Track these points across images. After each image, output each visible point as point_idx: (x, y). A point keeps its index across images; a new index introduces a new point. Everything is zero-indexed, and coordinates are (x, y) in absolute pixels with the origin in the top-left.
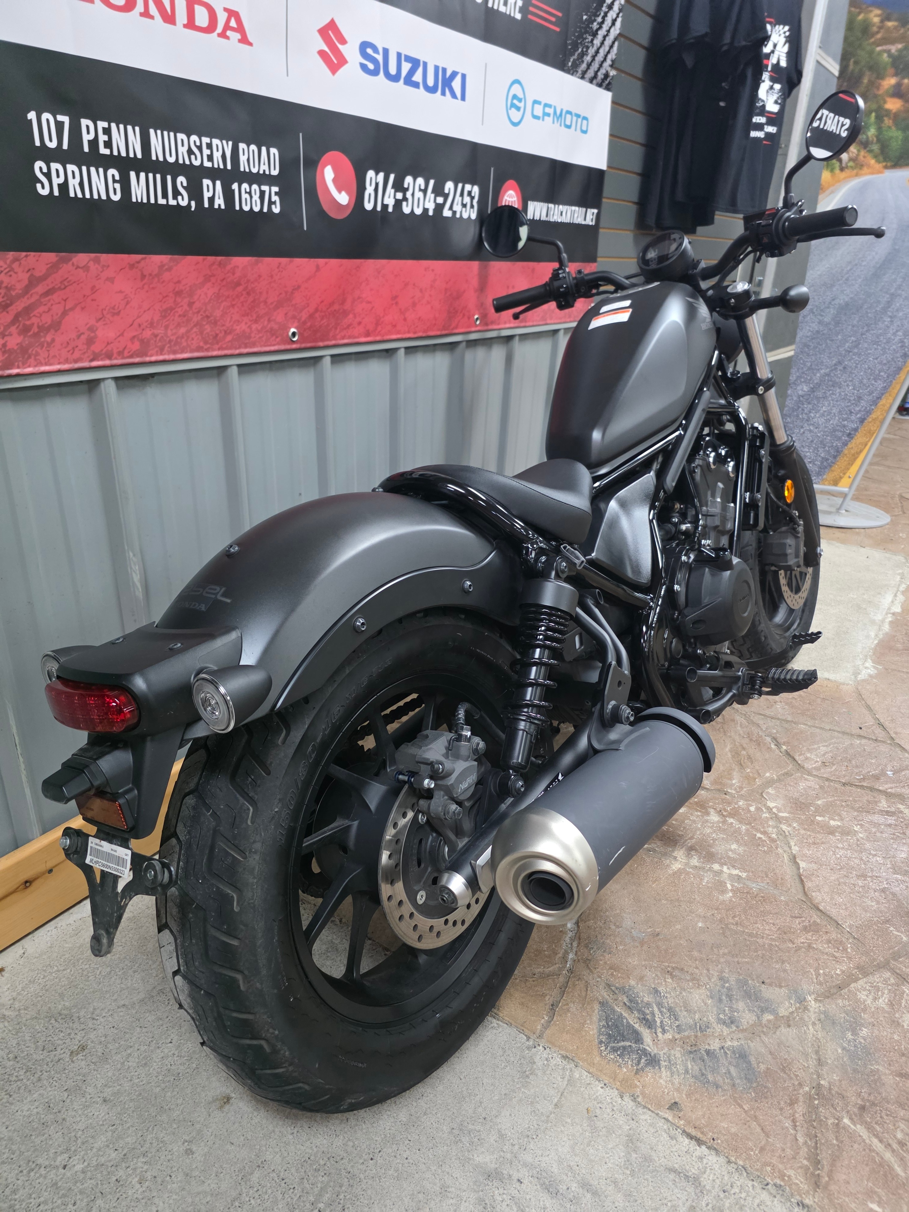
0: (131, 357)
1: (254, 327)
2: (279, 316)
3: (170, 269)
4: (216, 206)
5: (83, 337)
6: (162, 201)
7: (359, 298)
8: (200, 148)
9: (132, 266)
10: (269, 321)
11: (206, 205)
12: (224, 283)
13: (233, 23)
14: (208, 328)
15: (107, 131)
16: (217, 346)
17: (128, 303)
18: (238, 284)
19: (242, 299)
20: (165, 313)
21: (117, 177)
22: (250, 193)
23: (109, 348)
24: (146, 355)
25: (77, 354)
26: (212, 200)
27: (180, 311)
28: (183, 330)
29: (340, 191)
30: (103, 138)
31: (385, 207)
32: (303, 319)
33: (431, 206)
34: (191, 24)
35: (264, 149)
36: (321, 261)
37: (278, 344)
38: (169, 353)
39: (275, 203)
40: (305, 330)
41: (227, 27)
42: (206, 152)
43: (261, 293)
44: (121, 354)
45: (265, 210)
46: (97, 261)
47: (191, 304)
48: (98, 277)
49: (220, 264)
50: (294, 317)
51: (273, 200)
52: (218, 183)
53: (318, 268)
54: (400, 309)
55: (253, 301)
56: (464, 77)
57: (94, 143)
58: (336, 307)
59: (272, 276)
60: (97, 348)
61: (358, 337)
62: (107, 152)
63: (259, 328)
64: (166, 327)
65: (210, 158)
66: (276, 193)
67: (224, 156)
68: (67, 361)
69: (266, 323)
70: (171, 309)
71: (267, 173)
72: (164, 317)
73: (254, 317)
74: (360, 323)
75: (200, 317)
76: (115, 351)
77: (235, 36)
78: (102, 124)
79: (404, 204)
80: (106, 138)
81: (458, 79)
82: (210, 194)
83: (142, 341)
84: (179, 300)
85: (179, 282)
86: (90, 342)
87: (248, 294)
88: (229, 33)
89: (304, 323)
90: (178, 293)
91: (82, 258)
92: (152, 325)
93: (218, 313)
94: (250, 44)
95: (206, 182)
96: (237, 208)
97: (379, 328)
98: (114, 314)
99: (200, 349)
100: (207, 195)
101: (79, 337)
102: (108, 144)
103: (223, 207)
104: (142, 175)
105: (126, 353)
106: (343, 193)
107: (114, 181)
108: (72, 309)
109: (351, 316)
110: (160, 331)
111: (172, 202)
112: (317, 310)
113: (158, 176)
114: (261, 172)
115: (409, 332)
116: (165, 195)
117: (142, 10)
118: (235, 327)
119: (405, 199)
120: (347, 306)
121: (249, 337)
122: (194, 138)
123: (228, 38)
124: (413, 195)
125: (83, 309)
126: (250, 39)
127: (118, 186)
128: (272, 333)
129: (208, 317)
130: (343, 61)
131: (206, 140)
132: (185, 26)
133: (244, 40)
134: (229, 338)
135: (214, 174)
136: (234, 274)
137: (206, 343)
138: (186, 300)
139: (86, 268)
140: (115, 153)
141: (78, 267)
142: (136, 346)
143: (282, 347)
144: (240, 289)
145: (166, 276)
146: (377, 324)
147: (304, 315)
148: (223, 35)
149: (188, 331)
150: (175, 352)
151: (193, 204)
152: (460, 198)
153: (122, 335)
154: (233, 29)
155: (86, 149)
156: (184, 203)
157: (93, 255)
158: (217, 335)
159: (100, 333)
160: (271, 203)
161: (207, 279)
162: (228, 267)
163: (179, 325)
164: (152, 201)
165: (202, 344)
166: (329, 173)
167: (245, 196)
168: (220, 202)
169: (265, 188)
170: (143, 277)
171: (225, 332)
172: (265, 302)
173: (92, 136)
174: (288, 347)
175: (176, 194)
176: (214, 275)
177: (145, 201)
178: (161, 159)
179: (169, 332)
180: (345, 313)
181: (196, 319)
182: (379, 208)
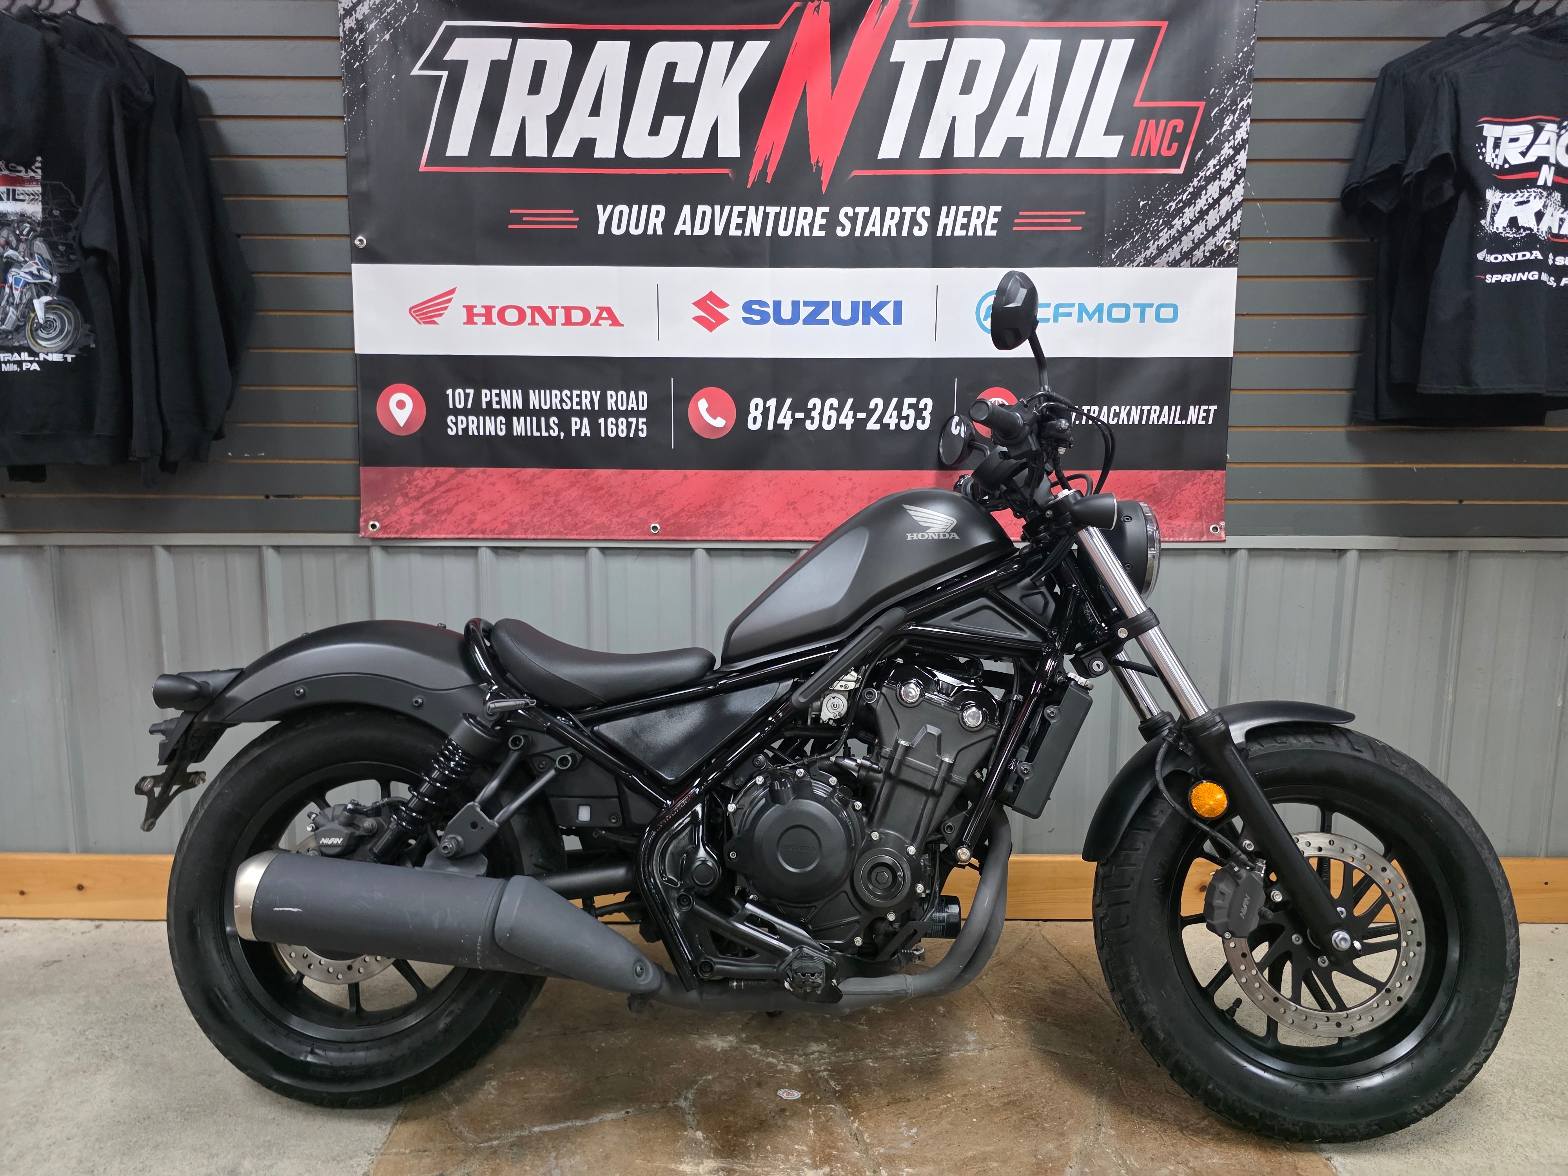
0: (500, 534)
1: (615, 520)
2: (642, 513)
3: (540, 478)
4: (583, 435)
5: (466, 519)
6: (536, 434)
7: (741, 502)
8: (571, 399)
9: (510, 476)
10: (631, 516)
11: (574, 434)
12: (588, 487)
13: (605, 315)
14: (569, 519)
15: (498, 395)
16: (575, 532)
17: (504, 499)
18: (601, 488)
19: (604, 499)
20: (533, 507)
21: (504, 421)
22: (617, 425)
23: (484, 527)
24: (513, 534)
25: (460, 529)
26: (578, 432)
27: (547, 506)
28: (547, 519)
29: (715, 418)
30: (495, 399)
31: (779, 427)
32: (666, 517)
33: (848, 421)
34: (568, 321)
35: (632, 394)
36: (690, 473)
37: (638, 534)
38: (532, 534)
39: (642, 430)
40: (668, 526)
41: (599, 317)
42: (576, 400)
43: (624, 496)
44: (492, 531)
45: (632, 435)
46: (484, 472)
47: (556, 502)
48: (483, 482)
49: (584, 474)
50: (656, 515)
51: (640, 427)
52: (585, 420)
53: (685, 477)
54: (800, 514)
55: (617, 501)
56: (898, 305)
57: (489, 403)
58: (710, 509)
59: (635, 483)
60: (474, 526)
61: (737, 535)
62: (498, 407)
63: (620, 521)
64: (533, 516)
65: (579, 404)
66: (643, 423)
67: (592, 402)
68: (452, 533)
69: (627, 518)
70: (539, 504)
71: (636, 409)
72: (533, 509)
73: (616, 513)
74: (740, 524)
75: (563, 511)
76: (488, 529)
77: (605, 324)
78: (495, 391)
79: (808, 423)
80: (497, 399)
81: (890, 308)
82: (578, 427)
83: (510, 524)
84: (546, 498)
85: (548, 486)
86: (471, 522)
87: (611, 496)
88: (600, 322)
89: (668, 519)
90: (547, 494)
91: (473, 470)
92: (521, 514)
93: (580, 509)
94: (622, 325)
95: (574, 419)
96: (603, 435)
97: (767, 529)
98: (491, 506)
99: (559, 532)
100: (574, 428)
101: (463, 519)
102: (499, 403)
103: (589, 435)
104: (522, 419)
105: (496, 531)
106: (719, 418)
107: (501, 423)
108: (462, 501)
109: (730, 517)
110: (527, 519)
111: (545, 434)
112: (683, 510)
113: (534, 419)
114: (630, 409)
115: (811, 535)
116: (539, 429)
117: (530, 321)
118: (595, 519)
119: (808, 416)
120: (726, 507)
121: (609, 527)
122: (566, 392)
123: (600, 325)
124: (821, 414)
125: (469, 501)
126: (621, 322)
127: (504, 427)
128: (633, 525)
129: (570, 511)
130: (722, 319)
131: (575, 392)
132: (563, 324)
133: (615, 322)
134: (588, 527)
135: (581, 414)
136: (597, 481)
137: (566, 528)
138: (553, 499)
139: (475, 476)
140: (503, 407)
141: (469, 476)
142: (506, 527)
143: (642, 538)
144: (602, 492)
145: (537, 482)
146: (764, 525)
147: (667, 514)
148: (596, 323)
149: (551, 520)
150: (537, 534)
151: (562, 434)
152: (895, 413)
153: (496, 519)
154: (605, 319)
155: (484, 406)
156: (554, 433)
157: (481, 469)
158: (576, 524)
159: (478, 517)
160: (637, 429)
161: (572, 484)
162: (592, 477)
163: (544, 516)
164: (529, 434)
165: (562, 529)
166: (703, 405)
167: (609, 426)
168: (586, 431)
169: (633, 420)
170: (518, 482)
171: (585, 522)
172: (628, 502)
173: (488, 399)
174: (649, 538)
175: (548, 428)
176: (578, 482)
177: (523, 434)
178: (537, 407)
179: (535, 520)
180: (723, 515)
181: (559, 511)
182: (770, 427)
